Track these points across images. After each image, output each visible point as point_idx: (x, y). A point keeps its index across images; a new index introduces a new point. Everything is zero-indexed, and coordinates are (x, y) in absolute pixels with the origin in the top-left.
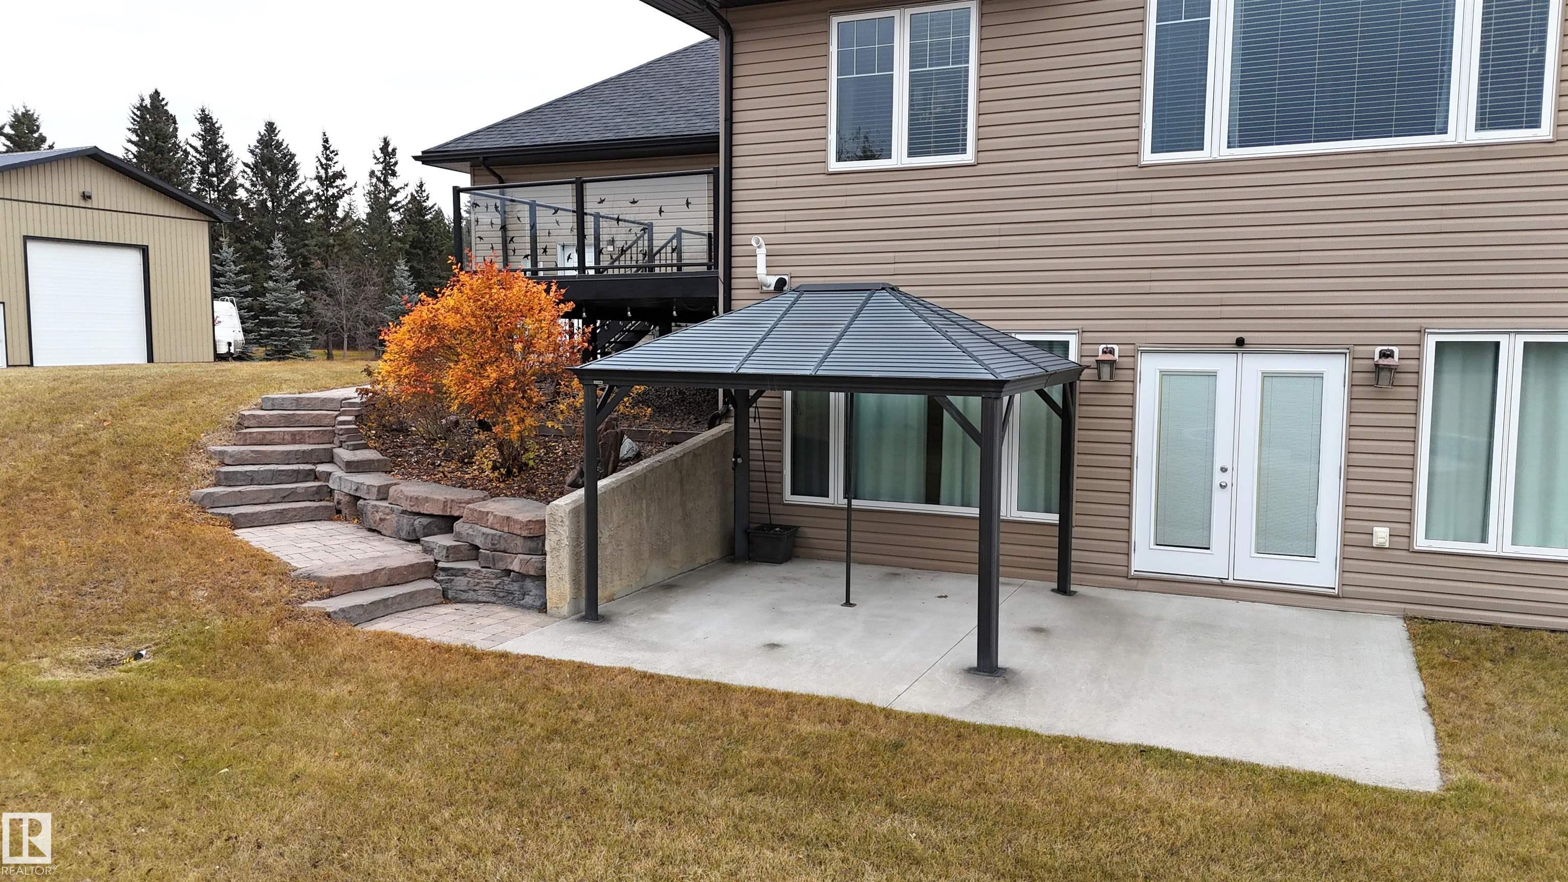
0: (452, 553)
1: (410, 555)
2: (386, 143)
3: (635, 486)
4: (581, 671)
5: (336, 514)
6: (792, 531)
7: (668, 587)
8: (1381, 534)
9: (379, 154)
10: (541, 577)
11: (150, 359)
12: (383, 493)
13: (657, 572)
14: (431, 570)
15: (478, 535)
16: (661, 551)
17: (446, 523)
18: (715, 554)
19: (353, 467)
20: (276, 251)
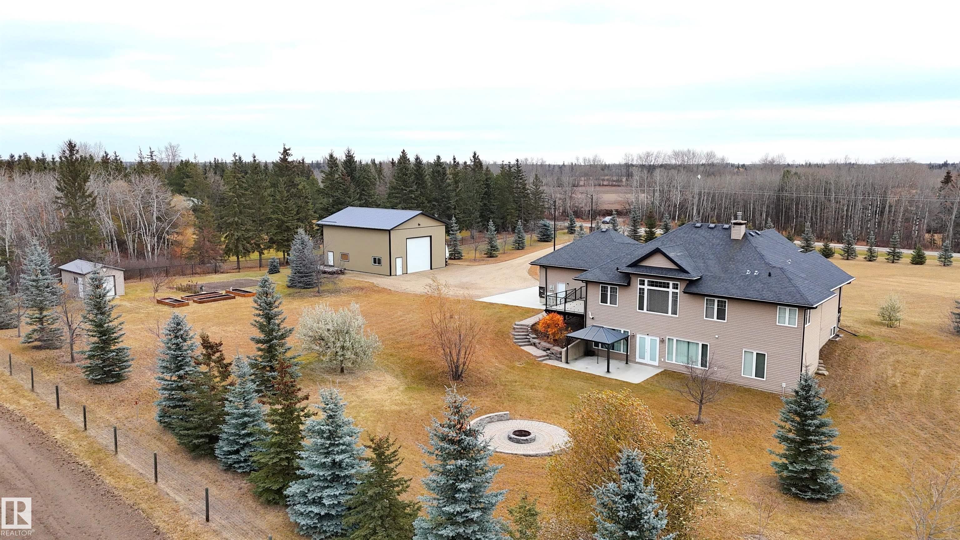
0: (550, 354)
1: (544, 353)
2: (475, 154)
3: (572, 346)
4: (567, 369)
5: (531, 345)
6: (594, 352)
7: (576, 359)
8: (662, 360)
9: (472, 158)
10: (561, 358)
11: (431, 269)
12: (539, 343)
13: (575, 357)
14: (548, 356)
15: (553, 352)
16: (575, 354)
17: (549, 349)
18: (583, 354)
19: (533, 338)
20: (454, 221)
